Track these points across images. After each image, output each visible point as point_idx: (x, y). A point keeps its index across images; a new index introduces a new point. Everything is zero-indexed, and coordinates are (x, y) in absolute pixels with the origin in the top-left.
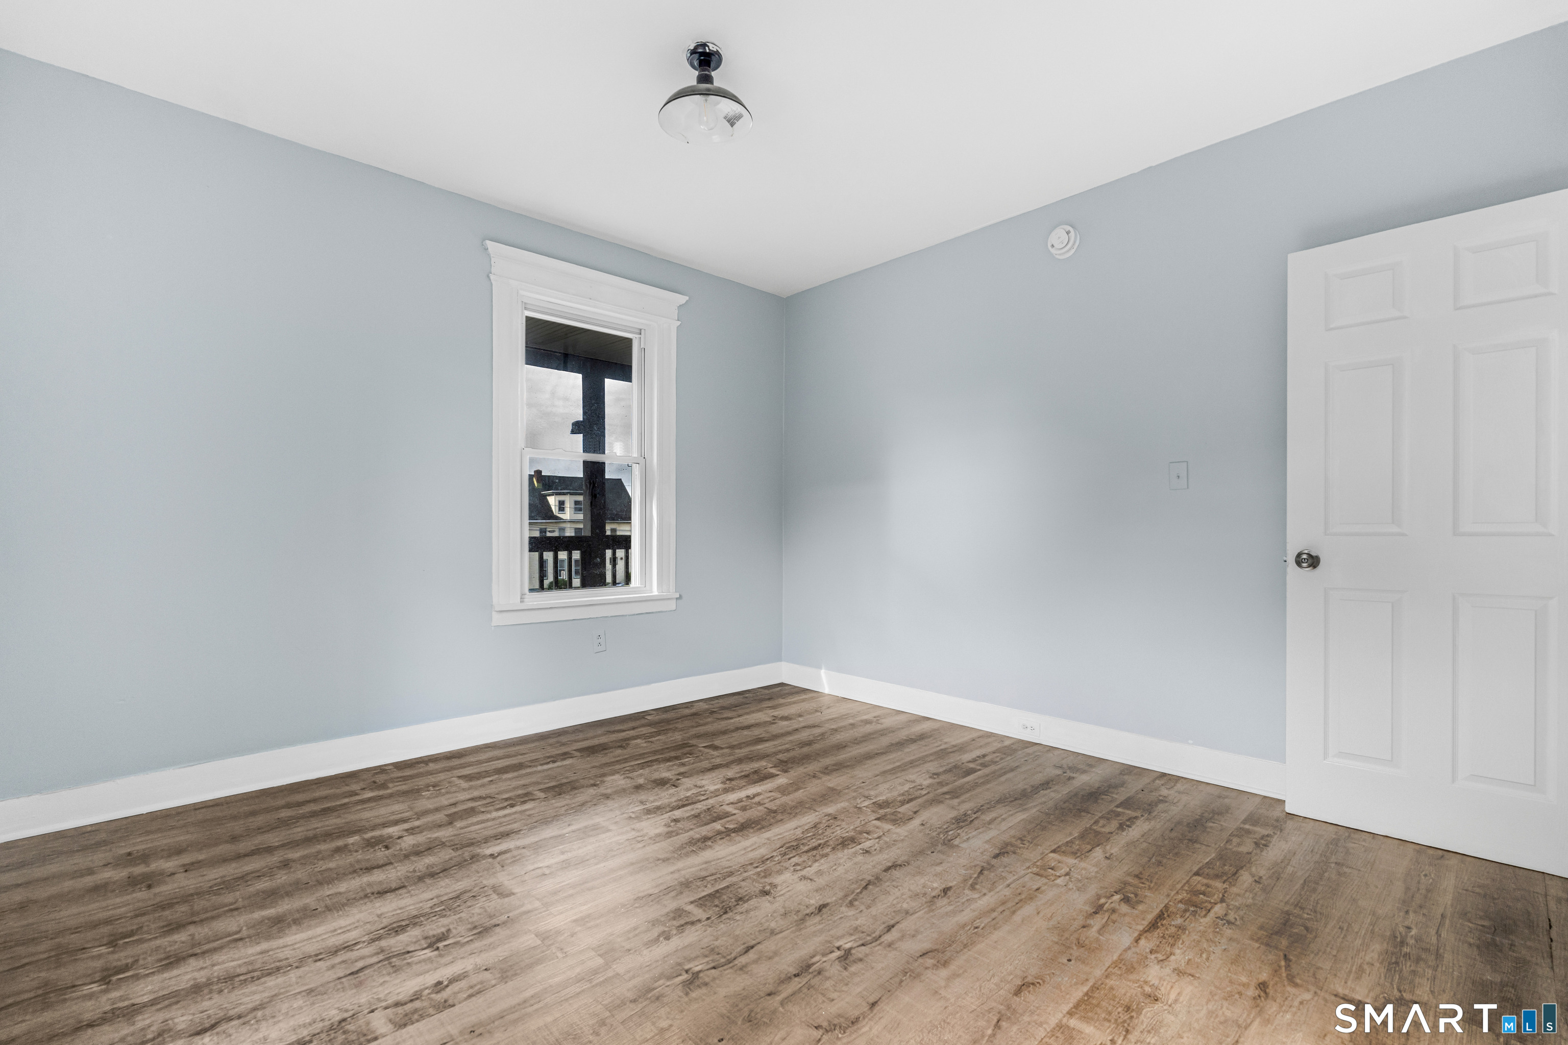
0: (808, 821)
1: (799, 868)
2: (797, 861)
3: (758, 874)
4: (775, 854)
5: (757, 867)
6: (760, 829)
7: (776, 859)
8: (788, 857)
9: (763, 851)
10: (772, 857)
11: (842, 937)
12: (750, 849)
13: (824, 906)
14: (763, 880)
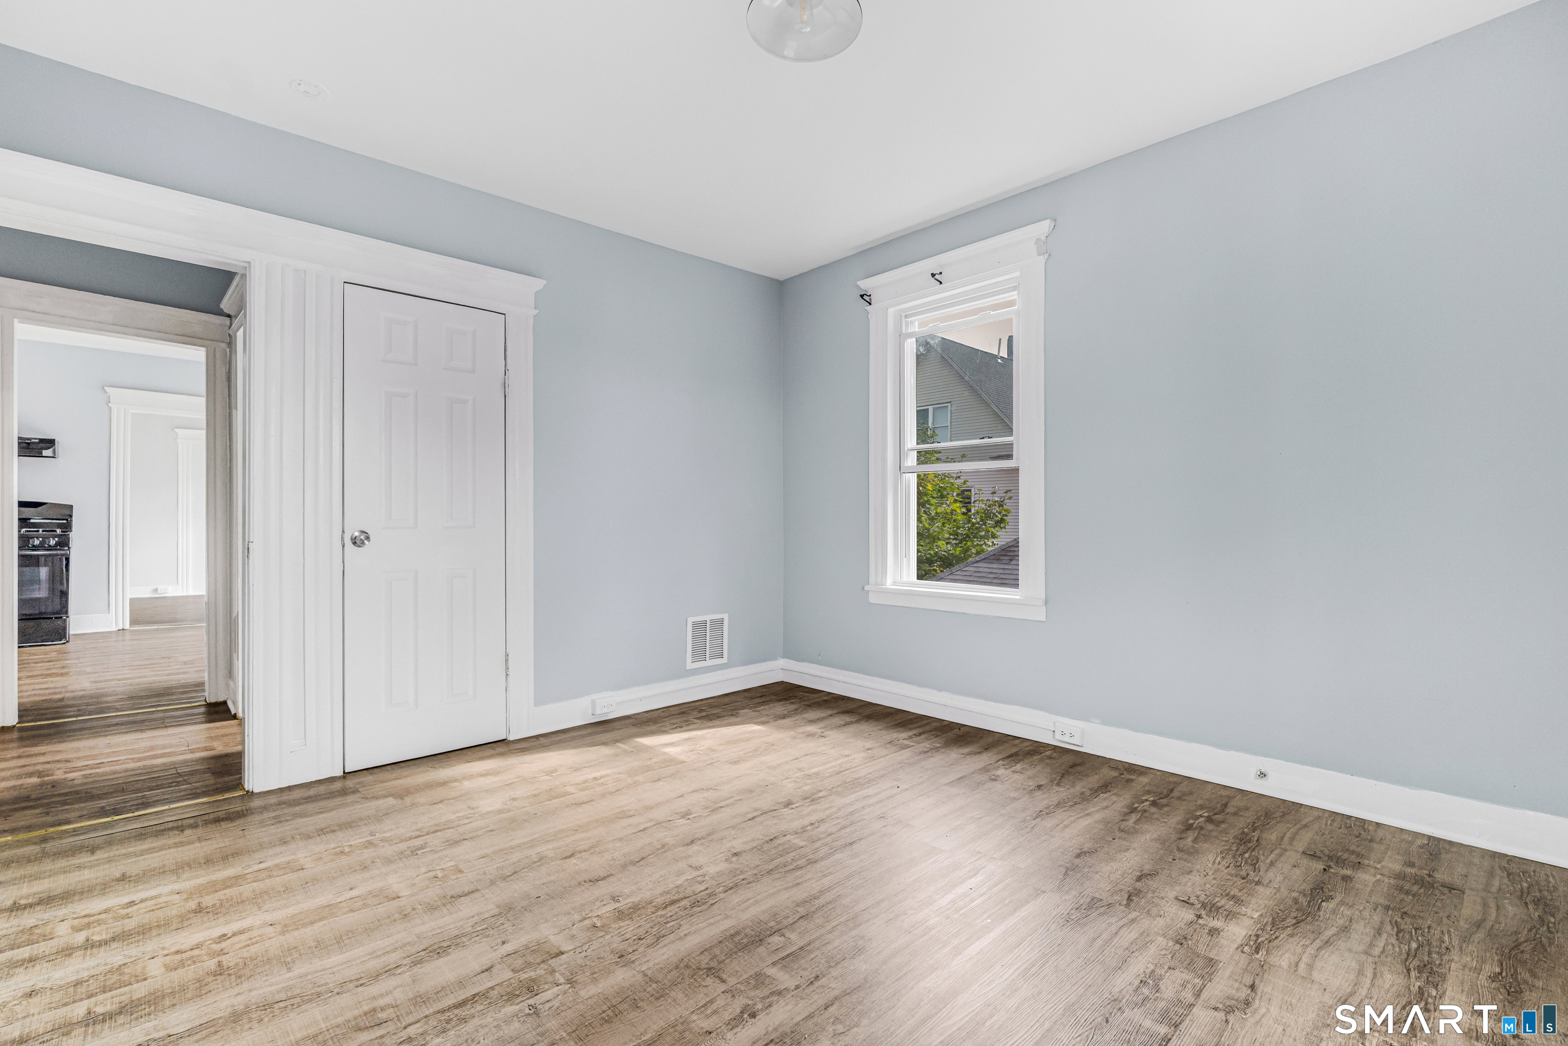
0: (665, 950)
1: (700, 879)
2: (699, 886)
3: (742, 872)
4: (722, 895)
5: (743, 880)
6: (737, 933)
7: (721, 889)
8: (708, 892)
9: (735, 898)
10: (726, 891)
11: (682, 825)
12: (751, 901)
13: (687, 845)
14: (738, 866)
